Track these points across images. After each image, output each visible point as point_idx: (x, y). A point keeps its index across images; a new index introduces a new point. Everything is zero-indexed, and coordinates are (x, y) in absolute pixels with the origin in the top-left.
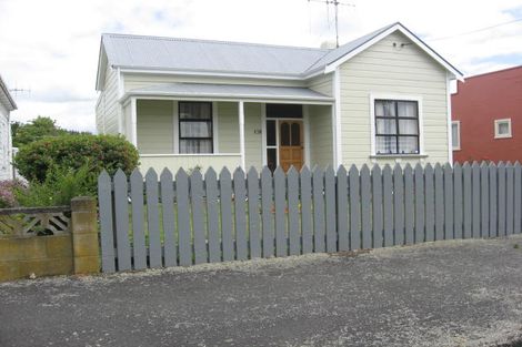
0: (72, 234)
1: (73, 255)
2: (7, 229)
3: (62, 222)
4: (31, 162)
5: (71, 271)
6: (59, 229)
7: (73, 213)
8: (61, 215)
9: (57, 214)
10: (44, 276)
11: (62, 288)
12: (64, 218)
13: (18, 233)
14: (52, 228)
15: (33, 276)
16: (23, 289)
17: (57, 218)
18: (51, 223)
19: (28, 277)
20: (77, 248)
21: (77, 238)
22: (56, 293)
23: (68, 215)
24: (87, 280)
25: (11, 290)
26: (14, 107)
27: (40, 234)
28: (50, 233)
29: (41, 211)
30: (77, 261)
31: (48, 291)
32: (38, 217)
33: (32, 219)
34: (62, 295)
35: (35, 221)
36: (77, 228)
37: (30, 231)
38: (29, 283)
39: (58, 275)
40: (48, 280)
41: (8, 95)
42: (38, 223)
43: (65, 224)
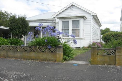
0: (116, 56)
1: (115, 60)
2: (101, 53)
3: (113, 52)
4: (105, 38)
5: (115, 64)
6: (113, 54)
7: (116, 50)
8: (113, 51)
9: (112, 50)
10: (108, 65)
11: (113, 68)
12: (114, 52)
13: (103, 54)
14: (111, 54)
15: (106, 64)
16: (103, 67)
17: (112, 51)
18: (111, 52)
19: (105, 64)
20: (117, 59)
21: (117, 57)
22: (111, 69)
23: (115, 51)
24: (119, 67)
25: (101, 67)
26: (101, 26)
27: (108, 55)
28: (111, 55)
29: (109, 49)
30: (116, 62)
31: (109, 68)
32: (108, 51)
33: (107, 51)
34: (113, 70)
35: (107, 52)
36: (117, 54)
37: (106, 54)
38: (105, 66)
39: (112, 65)
40: (109, 66)
41: (100, 23)
42: (108, 52)
43: (114, 53)
